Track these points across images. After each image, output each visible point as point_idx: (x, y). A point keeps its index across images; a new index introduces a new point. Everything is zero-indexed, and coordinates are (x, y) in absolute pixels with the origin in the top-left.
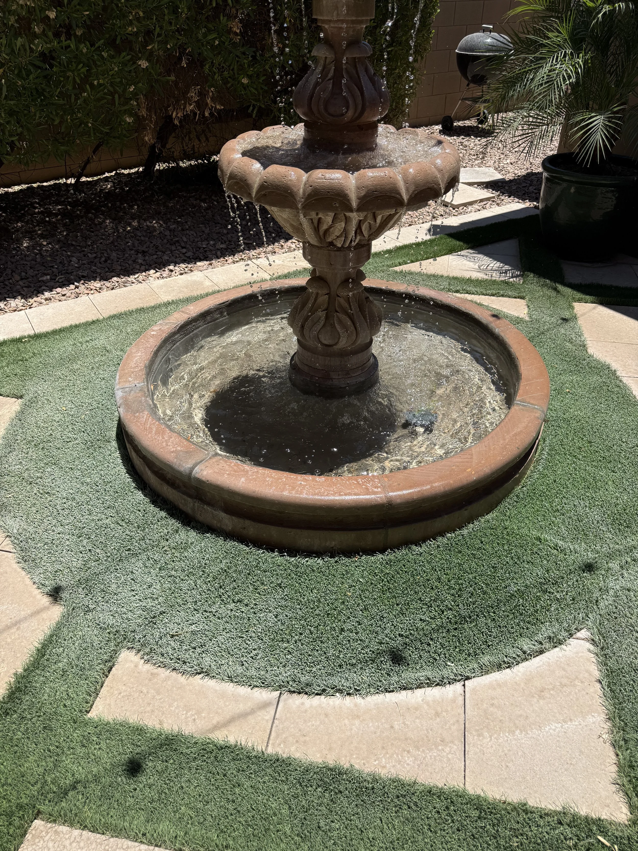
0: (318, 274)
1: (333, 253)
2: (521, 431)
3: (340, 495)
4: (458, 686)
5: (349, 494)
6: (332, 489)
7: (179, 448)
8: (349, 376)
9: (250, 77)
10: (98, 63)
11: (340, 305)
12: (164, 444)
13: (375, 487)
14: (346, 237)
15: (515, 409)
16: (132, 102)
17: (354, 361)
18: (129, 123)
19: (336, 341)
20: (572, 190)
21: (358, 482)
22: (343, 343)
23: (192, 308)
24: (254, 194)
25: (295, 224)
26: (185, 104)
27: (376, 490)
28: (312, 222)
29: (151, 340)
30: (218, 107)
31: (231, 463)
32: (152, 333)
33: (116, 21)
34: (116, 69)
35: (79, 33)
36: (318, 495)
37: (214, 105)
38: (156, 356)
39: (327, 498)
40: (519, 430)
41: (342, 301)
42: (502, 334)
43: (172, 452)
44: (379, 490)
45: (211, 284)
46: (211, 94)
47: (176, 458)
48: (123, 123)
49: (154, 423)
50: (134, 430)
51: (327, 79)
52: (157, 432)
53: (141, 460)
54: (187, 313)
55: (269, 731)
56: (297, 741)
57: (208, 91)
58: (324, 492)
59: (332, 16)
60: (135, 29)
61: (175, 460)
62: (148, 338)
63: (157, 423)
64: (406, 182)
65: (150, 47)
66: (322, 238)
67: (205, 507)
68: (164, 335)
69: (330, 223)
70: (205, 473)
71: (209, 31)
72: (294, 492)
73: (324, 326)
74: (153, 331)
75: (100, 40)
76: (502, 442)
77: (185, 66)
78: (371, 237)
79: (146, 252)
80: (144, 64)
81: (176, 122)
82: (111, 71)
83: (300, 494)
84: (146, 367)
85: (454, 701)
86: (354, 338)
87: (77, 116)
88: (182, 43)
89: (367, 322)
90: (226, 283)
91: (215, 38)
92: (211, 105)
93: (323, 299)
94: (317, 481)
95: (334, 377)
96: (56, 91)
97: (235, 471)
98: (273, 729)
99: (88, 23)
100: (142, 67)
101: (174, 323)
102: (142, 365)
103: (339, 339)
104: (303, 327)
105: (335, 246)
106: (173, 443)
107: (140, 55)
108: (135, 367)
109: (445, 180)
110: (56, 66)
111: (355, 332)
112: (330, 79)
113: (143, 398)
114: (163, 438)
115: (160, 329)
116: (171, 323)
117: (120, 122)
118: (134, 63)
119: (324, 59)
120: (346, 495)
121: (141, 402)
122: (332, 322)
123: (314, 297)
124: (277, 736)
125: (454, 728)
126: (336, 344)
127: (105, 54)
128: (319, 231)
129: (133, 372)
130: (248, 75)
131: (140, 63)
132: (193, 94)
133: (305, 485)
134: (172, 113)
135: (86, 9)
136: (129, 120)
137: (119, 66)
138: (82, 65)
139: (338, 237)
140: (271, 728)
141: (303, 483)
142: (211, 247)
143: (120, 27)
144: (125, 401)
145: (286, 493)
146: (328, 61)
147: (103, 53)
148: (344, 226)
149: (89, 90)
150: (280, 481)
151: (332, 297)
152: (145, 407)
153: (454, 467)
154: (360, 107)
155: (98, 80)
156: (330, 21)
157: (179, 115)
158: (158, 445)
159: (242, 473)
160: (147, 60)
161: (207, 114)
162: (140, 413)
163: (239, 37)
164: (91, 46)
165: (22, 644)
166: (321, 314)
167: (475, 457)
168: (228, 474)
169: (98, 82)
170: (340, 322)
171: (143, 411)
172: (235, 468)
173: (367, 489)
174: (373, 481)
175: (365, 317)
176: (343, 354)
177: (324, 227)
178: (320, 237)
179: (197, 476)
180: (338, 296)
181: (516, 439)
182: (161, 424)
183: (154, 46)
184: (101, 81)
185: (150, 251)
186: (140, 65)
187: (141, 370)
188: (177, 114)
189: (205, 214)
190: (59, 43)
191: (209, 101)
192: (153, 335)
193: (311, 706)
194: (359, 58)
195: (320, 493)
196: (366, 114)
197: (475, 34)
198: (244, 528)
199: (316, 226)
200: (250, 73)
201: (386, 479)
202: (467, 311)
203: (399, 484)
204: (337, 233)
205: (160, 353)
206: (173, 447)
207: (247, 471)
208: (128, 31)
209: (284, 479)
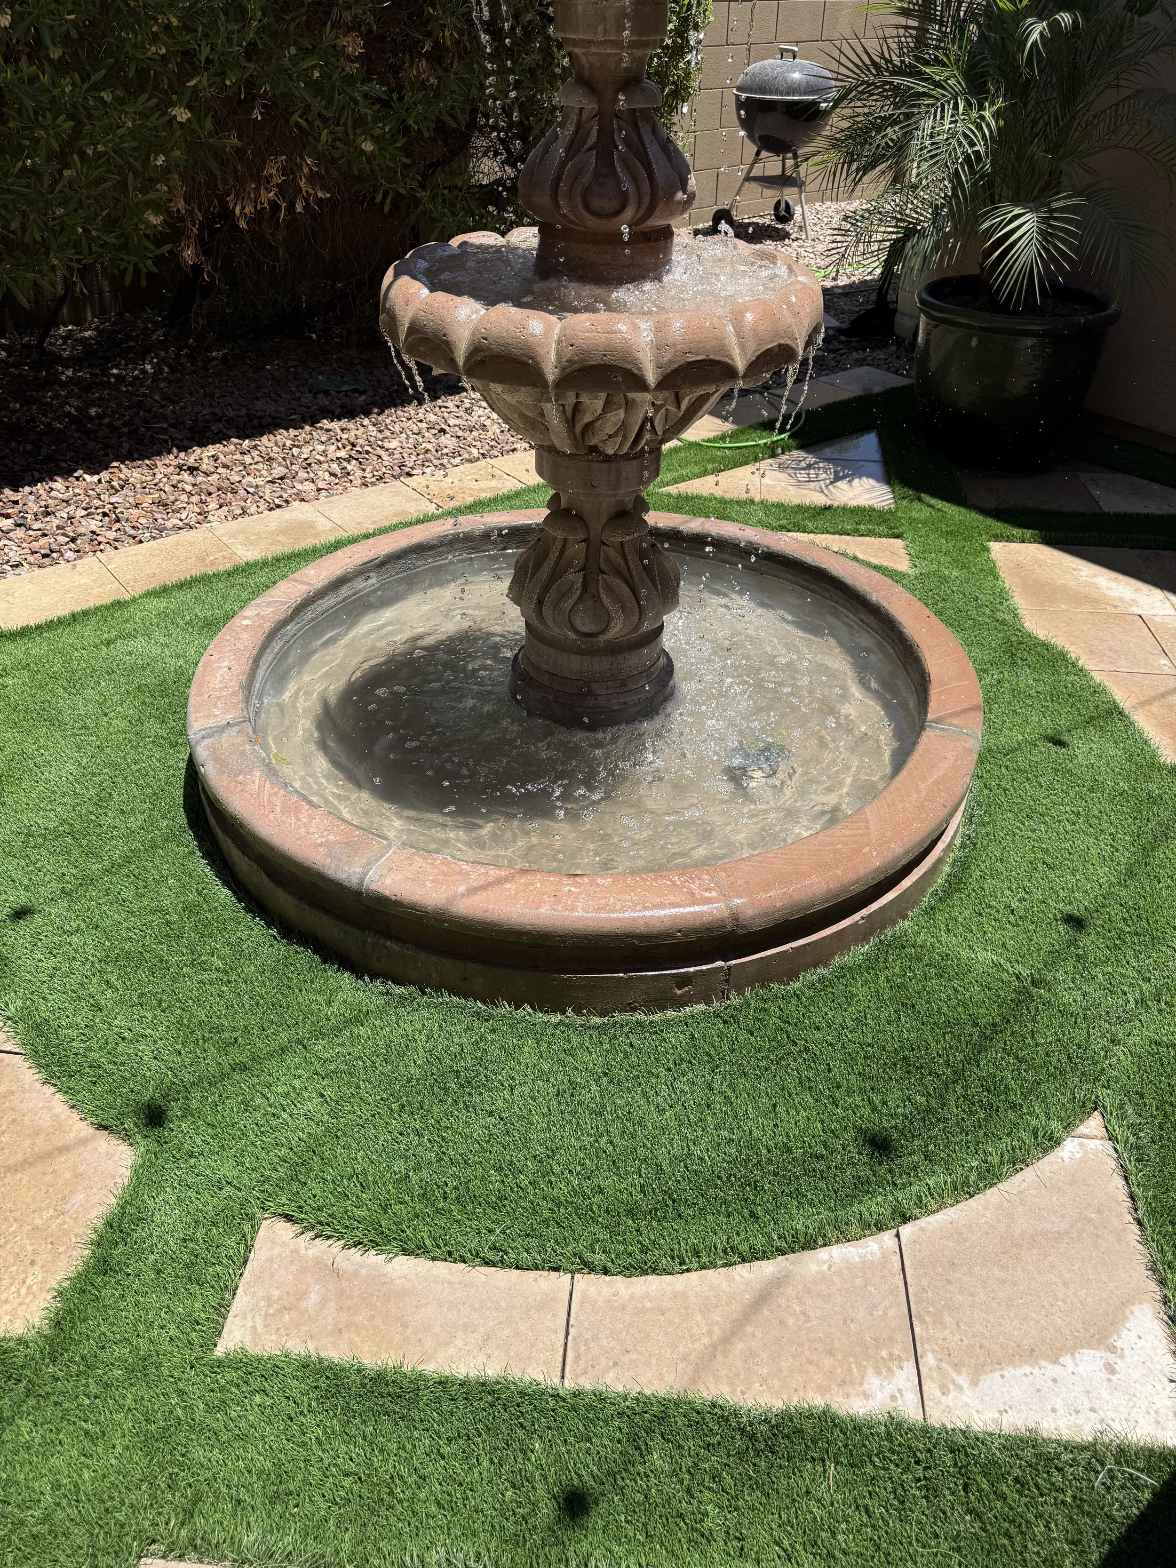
0: (564, 504)
1: (595, 466)
2: (946, 775)
3: (645, 908)
4: (887, 1237)
5: (661, 906)
6: (628, 898)
7: (332, 837)
8: (626, 689)
9: (376, 140)
10: (95, 113)
11: (608, 561)
12: (302, 831)
13: (706, 890)
14: (625, 437)
15: (929, 737)
16: (158, 186)
17: (634, 661)
18: (155, 226)
19: (603, 626)
20: (974, 343)
21: (674, 883)
22: (617, 630)
23: (312, 572)
24: (461, 362)
25: (530, 415)
26: (257, 190)
27: (708, 894)
28: (564, 411)
29: (244, 636)
30: (320, 195)
31: (435, 860)
32: (244, 622)
33: (127, 34)
34: (130, 124)
35: (56, 54)
36: (604, 909)
37: (312, 192)
38: (257, 667)
39: (621, 915)
40: (941, 773)
41: (611, 552)
42: (884, 603)
43: (321, 845)
44: (714, 894)
45: (330, 525)
46: (306, 170)
47: (329, 855)
48: (143, 227)
49: (276, 793)
50: (238, 808)
51: (586, 147)
52: (285, 810)
53: (252, 863)
54: (304, 583)
55: (561, 1350)
56: (615, 1364)
57: (301, 165)
58: (615, 904)
59: (595, 34)
60: (164, 51)
61: (329, 860)
62: (237, 633)
63: (282, 792)
64: (740, 335)
65: (192, 83)
66: (579, 439)
67: (389, 943)
68: (268, 626)
69: (599, 411)
70: (388, 881)
71: (306, 52)
72: (560, 907)
73: (580, 600)
74: (246, 618)
75: (97, 70)
76: (915, 796)
77: (260, 118)
78: (668, 435)
79: (197, 469)
80: (182, 115)
81: (243, 224)
82: (119, 127)
83: (572, 910)
84: (241, 687)
85: (884, 1262)
86: (635, 619)
87: (54, 213)
88: (251, 76)
89: (657, 589)
90: (359, 523)
91: (314, 67)
92: (307, 192)
93: (577, 549)
94: (598, 884)
95: (599, 692)
96: (14, 167)
97: (445, 875)
98: (569, 1344)
99: (74, 34)
100: (179, 119)
101: (283, 603)
102: (234, 684)
103: (609, 622)
104: (540, 602)
105: (601, 453)
106: (318, 827)
107: (174, 97)
108: (221, 689)
109: (805, 330)
110: (14, 118)
111: (637, 609)
112: (590, 149)
113: (247, 747)
114: (299, 820)
115: (258, 615)
116: (276, 602)
117: (136, 224)
118: (164, 113)
119: (577, 111)
120: (655, 906)
121: (243, 753)
122: (594, 591)
123: (559, 547)
124: (577, 1358)
125: (892, 1312)
126: (603, 631)
127: (106, 96)
128: (574, 426)
129: (219, 698)
130: (372, 136)
131: (174, 113)
132: (273, 170)
133: (579, 894)
134: (234, 209)
135: (70, 8)
136: (155, 220)
137: (134, 120)
138: (64, 116)
139: (610, 436)
140: (566, 1344)
141: (573, 889)
142: (318, 457)
143: (135, 44)
144: (214, 752)
145: (544, 910)
146: (584, 117)
147: (103, 94)
148: (623, 416)
149: (79, 164)
150: (531, 888)
151: (593, 546)
152: (253, 763)
153: (839, 846)
154: (647, 199)
155: (95, 145)
156: (590, 42)
157: (246, 210)
158: (290, 832)
159: (459, 877)
160: (189, 107)
161: (299, 208)
162: (245, 775)
163: (357, 65)
164: (83, 81)
165: (66, 1226)
166: (574, 578)
167: (873, 827)
168: (433, 881)
169: (95, 149)
170: (610, 590)
171: (251, 771)
172: (444, 868)
173: (692, 894)
174: (699, 878)
175: (653, 581)
176: (616, 649)
177: (587, 418)
178: (575, 437)
179: (373, 887)
180: (605, 544)
181: (939, 789)
182: (290, 793)
183: (200, 81)
184: (100, 147)
185: (204, 467)
186: (175, 116)
187: (234, 693)
188: (243, 208)
189: (298, 394)
190: (15, 72)
191: (302, 183)
192: (247, 626)
193: (632, 1297)
194: (642, 110)
195: (608, 905)
196: (657, 213)
197: (767, 62)
198: (465, 979)
199: (570, 417)
200: (377, 132)
201: (723, 875)
202: (817, 564)
203: (747, 883)
204: (610, 429)
205: (263, 660)
206: (322, 837)
207: (467, 874)
208: (149, 54)
209: (539, 885)
